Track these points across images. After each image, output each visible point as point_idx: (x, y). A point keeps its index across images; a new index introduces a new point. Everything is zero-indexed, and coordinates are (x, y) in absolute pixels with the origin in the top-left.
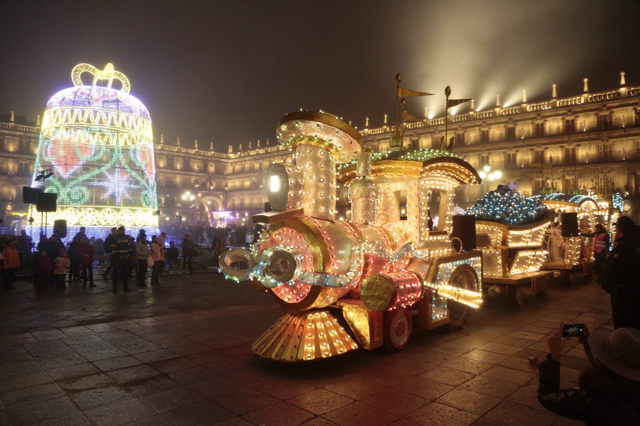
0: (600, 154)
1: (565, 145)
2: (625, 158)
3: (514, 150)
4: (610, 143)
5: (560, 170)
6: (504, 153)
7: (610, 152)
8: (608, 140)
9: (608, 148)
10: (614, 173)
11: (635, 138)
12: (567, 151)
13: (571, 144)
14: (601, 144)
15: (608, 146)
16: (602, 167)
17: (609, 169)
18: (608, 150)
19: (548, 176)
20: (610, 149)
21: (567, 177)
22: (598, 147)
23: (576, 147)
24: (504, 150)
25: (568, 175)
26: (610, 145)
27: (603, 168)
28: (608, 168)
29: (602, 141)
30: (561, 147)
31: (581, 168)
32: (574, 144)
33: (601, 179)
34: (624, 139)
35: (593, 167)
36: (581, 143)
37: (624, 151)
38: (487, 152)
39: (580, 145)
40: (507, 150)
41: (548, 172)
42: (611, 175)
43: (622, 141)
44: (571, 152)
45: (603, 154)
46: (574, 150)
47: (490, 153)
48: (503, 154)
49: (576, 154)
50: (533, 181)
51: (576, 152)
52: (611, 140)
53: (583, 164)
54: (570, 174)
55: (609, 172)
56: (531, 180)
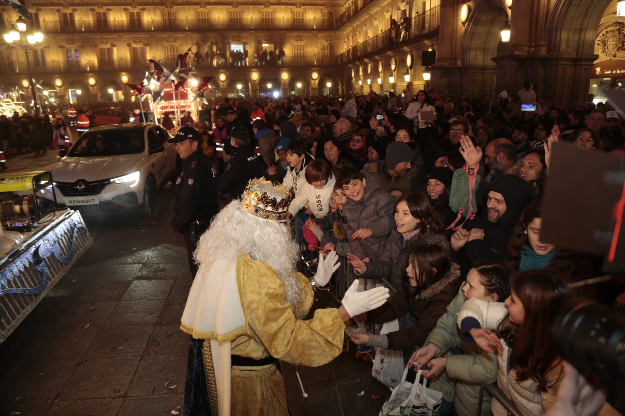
0: (164, 20)
1: (129, 7)
2: (188, 27)
3: (71, 8)
4: (174, 10)
5: (126, 36)
6: (58, 11)
7: (174, 20)
8: (172, 7)
9: (172, 16)
10: (179, 42)
11: (196, 7)
12: (132, 14)
13: (136, 7)
14: (166, 10)
15: (172, 13)
16: (168, 35)
17: (174, 38)
18: (173, 18)
19: (114, 43)
20: (174, 16)
21: (134, 45)
22: (163, 13)
23: (141, 11)
24: (58, 8)
25: (134, 42)
26: (174, 13)
27: (168, 37)
28: (173, 36)
29: (166, 7)
30: (125, 10)
31: (147, 36)
32: (139, 7)
33: (167, 48)
34: (186, 7)
35: (159, 35)
36: (146, 7)
37: (187, 20)
38: (35, 7)
39: (144, 9)
40: (61, 8)
41: (113, 37)
42: (176, 44)
43: (185, 9)
44: (136, 17)
45: (168, 21)
46: (139, 14)
47: (40, 10)
48: (57, 13)
49: (142, 19)
50: (98, 49)
51: (141, 17)
52: (174, 7)
53: (149, 31)
54: (137, 41)
55: (175, 41)
56: (95, 46)
